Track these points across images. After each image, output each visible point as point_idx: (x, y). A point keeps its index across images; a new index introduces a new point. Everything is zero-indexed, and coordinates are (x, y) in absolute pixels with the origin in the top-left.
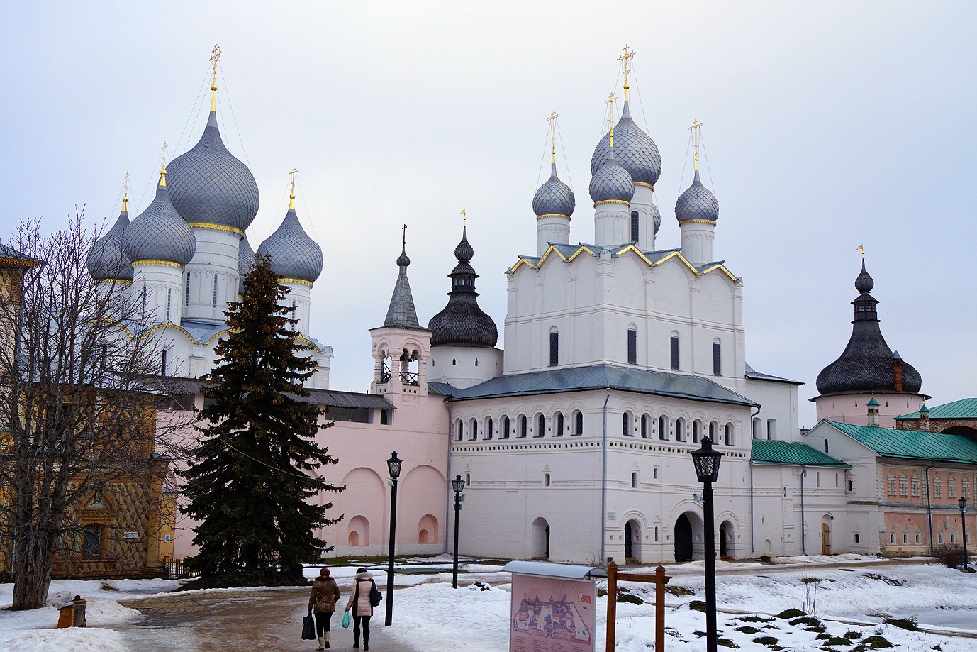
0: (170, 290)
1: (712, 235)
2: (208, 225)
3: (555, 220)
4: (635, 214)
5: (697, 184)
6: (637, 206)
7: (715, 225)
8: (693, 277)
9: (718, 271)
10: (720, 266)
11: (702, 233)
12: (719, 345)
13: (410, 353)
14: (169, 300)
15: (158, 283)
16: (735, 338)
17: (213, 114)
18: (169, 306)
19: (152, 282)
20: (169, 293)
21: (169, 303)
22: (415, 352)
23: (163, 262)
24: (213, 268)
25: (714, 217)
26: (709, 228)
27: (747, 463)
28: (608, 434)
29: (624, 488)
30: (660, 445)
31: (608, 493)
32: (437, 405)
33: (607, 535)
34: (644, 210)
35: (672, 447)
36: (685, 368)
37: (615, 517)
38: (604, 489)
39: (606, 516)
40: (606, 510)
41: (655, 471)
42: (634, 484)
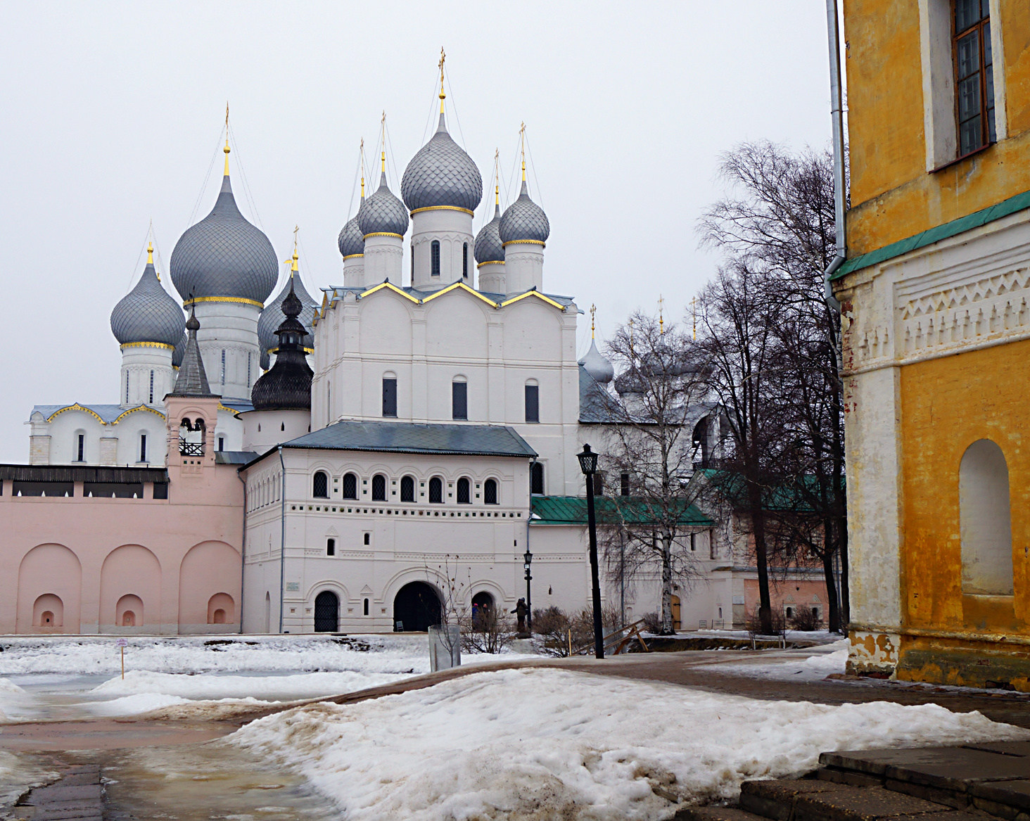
0: (152, 372)
1: (540, 257)
2: (214, 299)
3: (356, 260)
4: (436, 243)
5: (523, 197)
6: (437, 234)
7: (544, 247)
8: (491, 312)
9: (534, 300)
10: (534, 293)
11: (520, 256)
12: (537, 387)
13: (193, 422)
14: (152, 382)
15: (139, 365)
16: (561, 377)
17: (226, 179)
18: (152, 388)
19: (134, 365)
20: (152, 375)
21: (152, 385)
22: (200, 421)
23: (143, 343)
24: (220, 343)
25: (543, 237)
26: (537, 249)
27: (524, 525)
28: (287, 497)
29: (315, 556)
30: (374, 507)
31: (286, 561)
32: (228, 475)
33: (287, 608)
34: (447, 238)
35: (393, 509)
36: (476, 416)
37: (297, 587)
38: (283, 558)
39: (285, 587)
40: (286, 580)
41: (367, 536)
42: (331, 551)
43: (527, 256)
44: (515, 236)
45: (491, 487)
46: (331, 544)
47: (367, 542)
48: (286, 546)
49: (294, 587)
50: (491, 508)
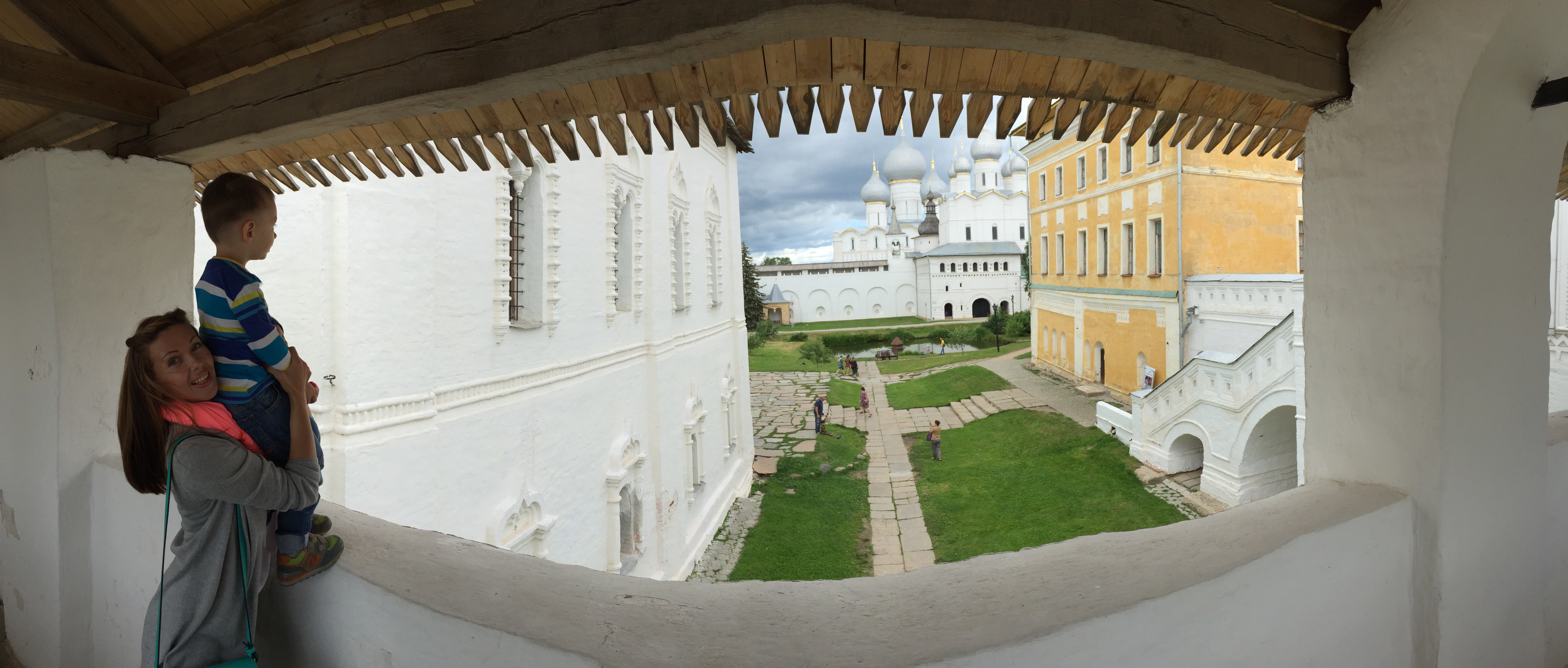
6: (984, 170)
10: (1022, 192)
11: (1017, 178)
12: (1024, 227)
27: (1019, 278)
28: (931, 273)
29: (942, 292)
31: (932, 294)
32: (911, 261)
33: (934, 310)
34: (988, 171)
35: (970, 274)
36: (1001, 239)
37: (939, 302)
38: (931, 293)
39: (932, 303)
40: (932, 300)
41: (961, 284)
42: (947, 290)
43: (1020, 178)
44: (1015, 170)
45: (1006, 265)
46: (947, 287)
47: (961, 286)
48: (932, 289)
49: (935, 303)
50: (1006, 272)
